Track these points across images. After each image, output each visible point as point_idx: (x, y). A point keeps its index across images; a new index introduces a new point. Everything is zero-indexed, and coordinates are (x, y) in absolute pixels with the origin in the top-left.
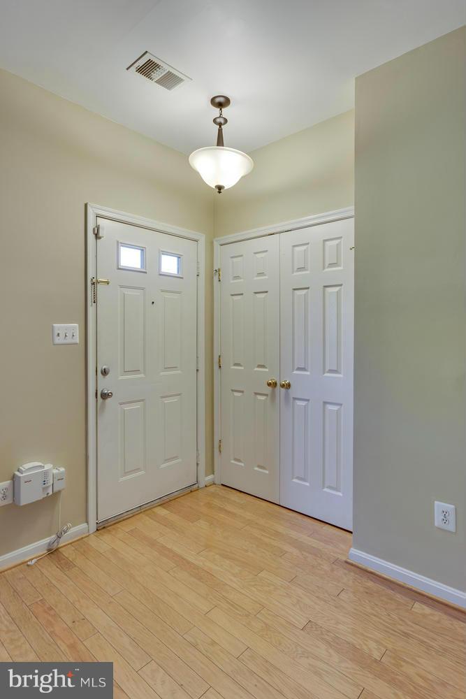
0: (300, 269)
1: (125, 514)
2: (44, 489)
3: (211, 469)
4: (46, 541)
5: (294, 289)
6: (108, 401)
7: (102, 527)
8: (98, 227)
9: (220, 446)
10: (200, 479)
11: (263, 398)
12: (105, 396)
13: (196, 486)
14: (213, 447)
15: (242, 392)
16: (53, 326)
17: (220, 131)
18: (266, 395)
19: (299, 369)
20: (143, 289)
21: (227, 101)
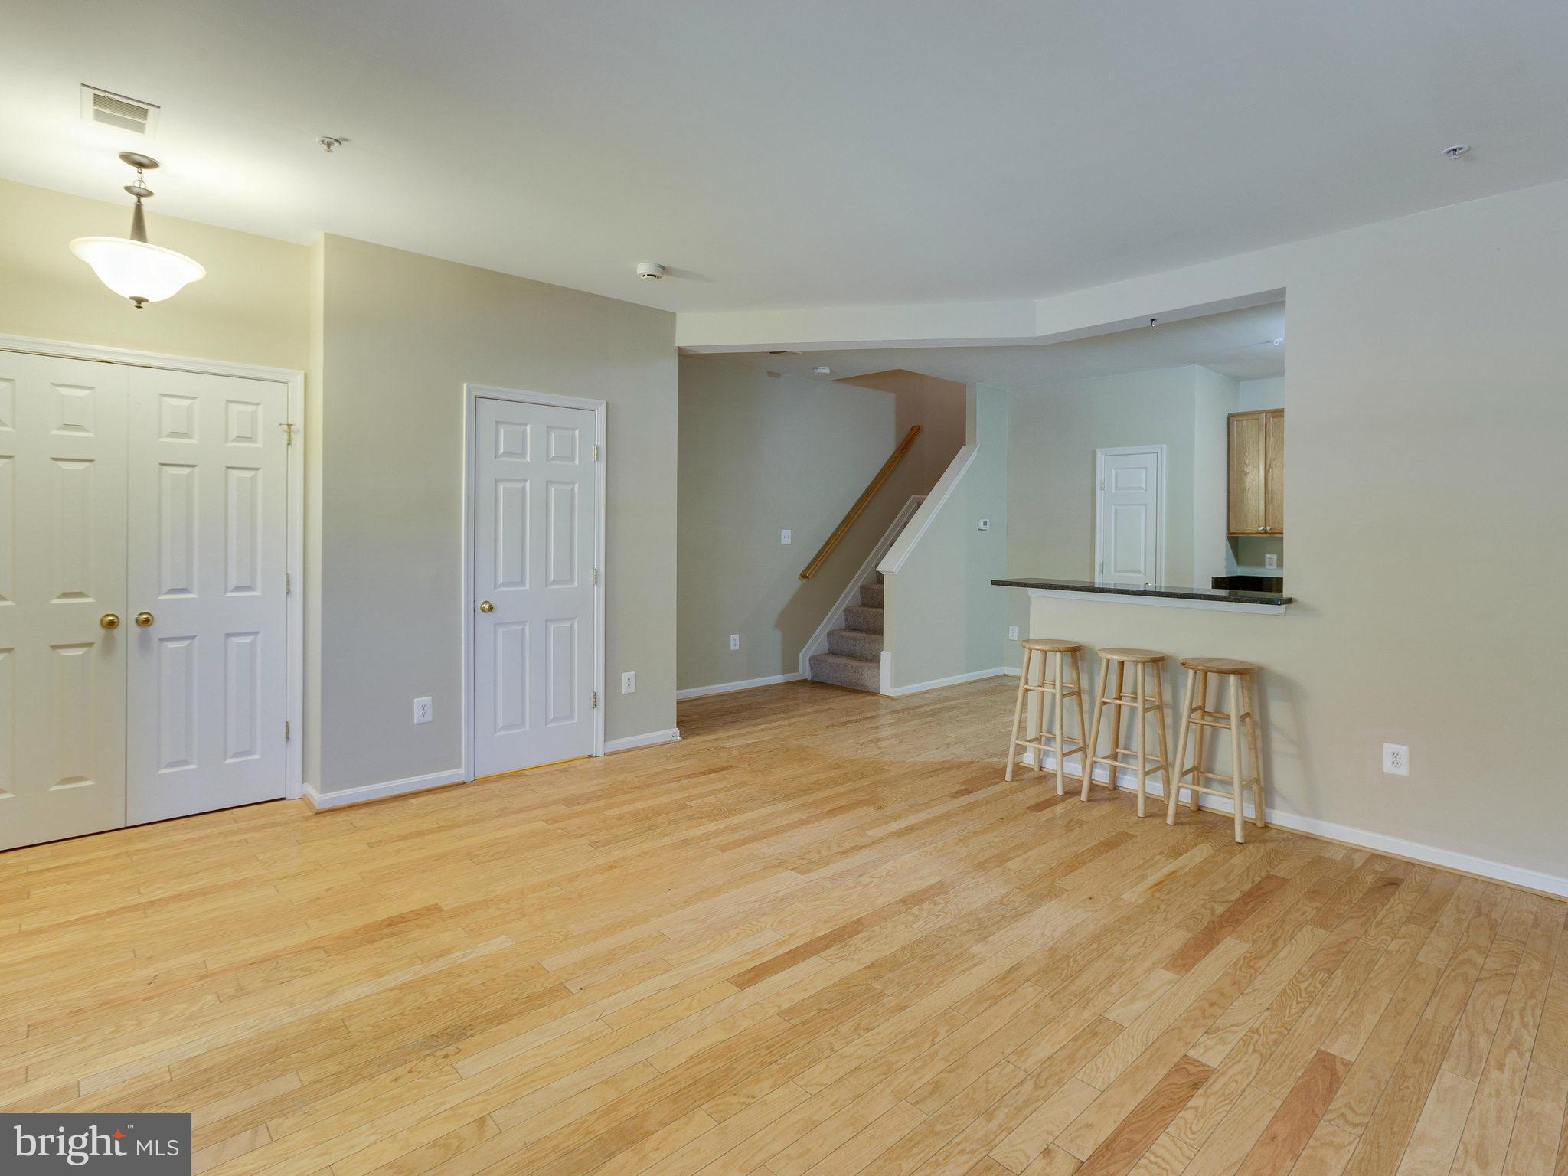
0: (174, 434)
5: (163, 464)
11: (77, 652)
18: (88, 645)
19: (173, 590)
21: (153, 165)
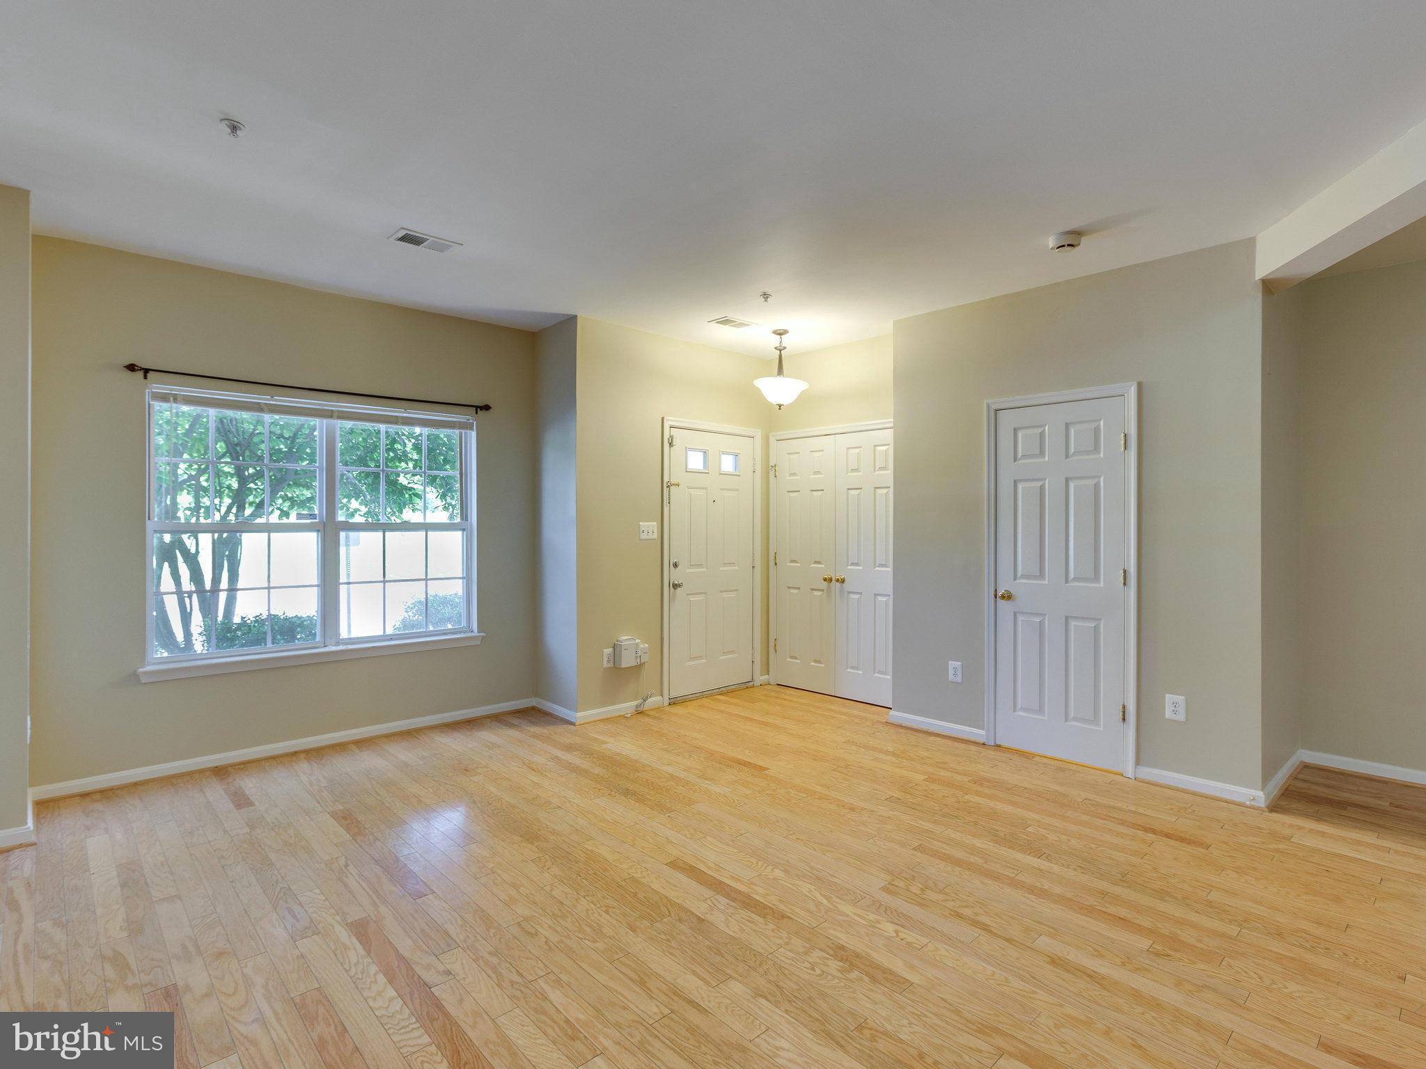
0: (853, 470)
1: (690, 696)
2: (636, 657)
3: (766, 669)
4: (635, 703)
5: (848, 489)
6: (678, 590)
7: (673, 702)
8: (671, 437)
9: (775, 645)
10: (754, 677)
11: (819, 593)
12: (676, 586)
13: (751, 684)
14: (768, 645)
15: (799, 588)
16: (639, 525)
17: (780, 356)
18: (823, 590)
19: (853, 564)
20: (705, 489)
21: (785, 332)
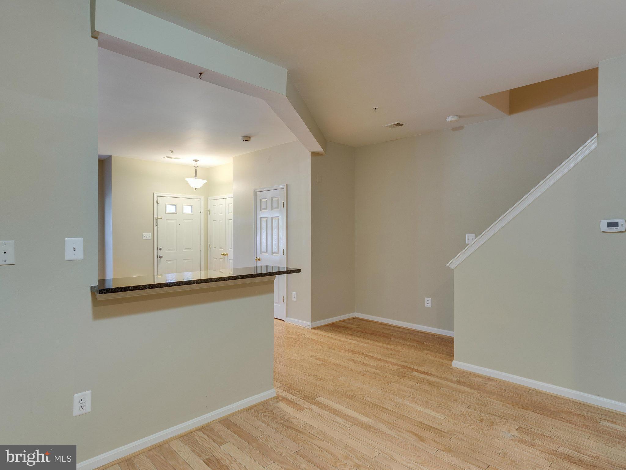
0: (230, 212)
5: (229, 220)
6: (162, 259)
8: (158, 200)
11: (222, 260)
12: (160, 257)
15: (216, 258)
16: (143, 234)
17: (196, 170)
19: (230, 248)
20: (175, 220)
21: (198, 161)
